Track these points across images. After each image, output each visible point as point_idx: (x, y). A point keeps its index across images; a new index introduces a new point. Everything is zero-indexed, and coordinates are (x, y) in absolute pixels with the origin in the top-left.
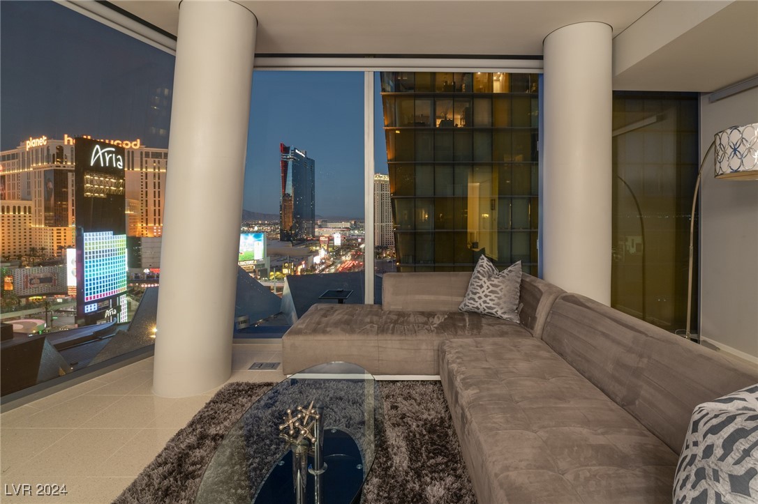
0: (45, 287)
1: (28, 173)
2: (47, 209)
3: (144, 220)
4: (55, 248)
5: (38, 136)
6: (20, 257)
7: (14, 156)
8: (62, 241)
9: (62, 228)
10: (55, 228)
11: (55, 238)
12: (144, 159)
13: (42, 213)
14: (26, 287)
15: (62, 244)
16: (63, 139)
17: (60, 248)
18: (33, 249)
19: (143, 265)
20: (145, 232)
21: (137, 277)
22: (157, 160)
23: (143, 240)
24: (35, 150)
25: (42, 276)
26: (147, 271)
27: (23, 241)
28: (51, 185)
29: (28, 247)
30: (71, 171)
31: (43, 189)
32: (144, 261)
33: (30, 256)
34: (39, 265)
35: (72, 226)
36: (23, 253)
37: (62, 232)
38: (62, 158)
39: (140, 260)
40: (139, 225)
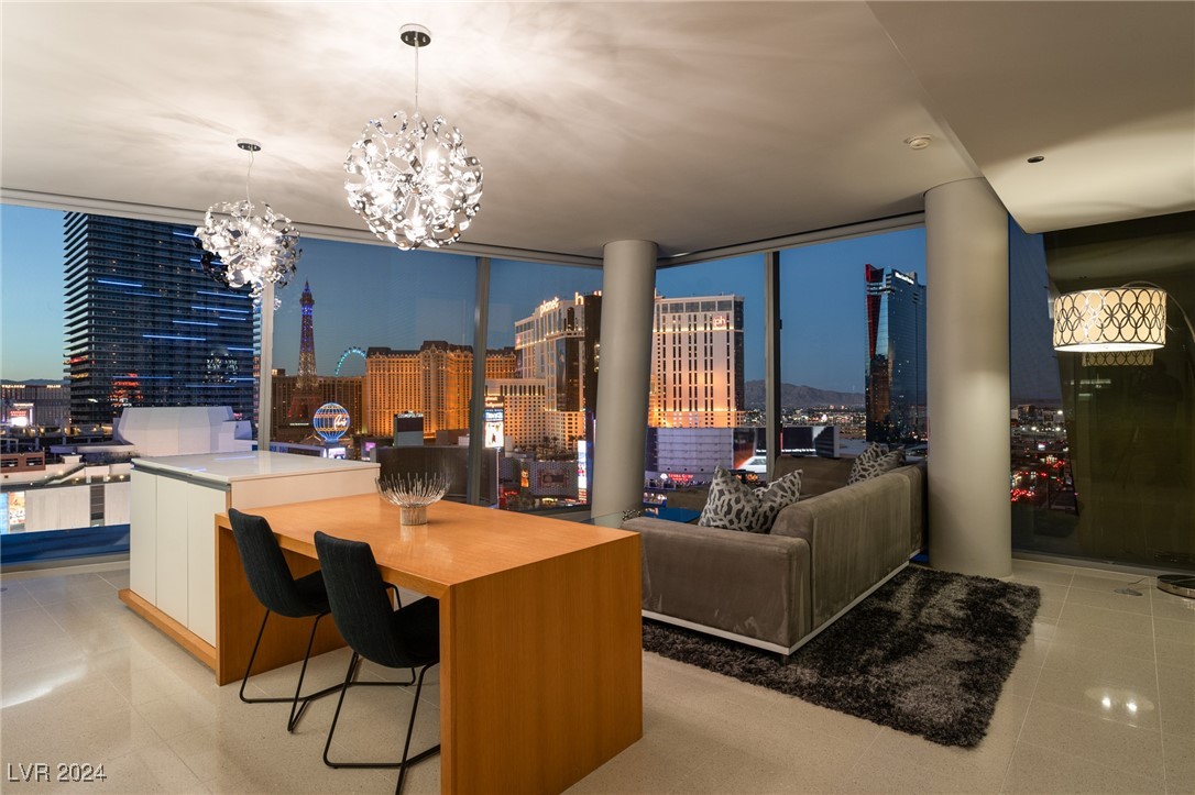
0: (556, 487)
1: (542, 344)
2: (559, 389)
3: (662, 404)
4: (567, 438)
5: (550, 299)
6: (534, 447)
7: (528, 326)
8: (574, 429)
9: (573, 413)
10: (567, 413)
11: (567, 426)
12: (661, 315)
13: (555, 394)
14: (540, 485)
15: (574, 434)
16: (574, 298)
17: (571, 438)
18: (546, 439)
19: (660, 469)
20: (662, 421)
21: (652, 484)
22: (677, 315)
23: (660, 432)
24: (549, 315)
25: (554, 472)
26: (664, 477)
27: (537, 428)
28: (563, 359)
29: (542, 436)
30: (581, 339)
31: (555, 364)
32: (660, 461)
33: (543, 446)
34: (552, 458)
35: (582, 410)
36: (537, 444)
37: (574, 417)
38: (573, 324)
39: (656, 460)
40: (656, 410)
